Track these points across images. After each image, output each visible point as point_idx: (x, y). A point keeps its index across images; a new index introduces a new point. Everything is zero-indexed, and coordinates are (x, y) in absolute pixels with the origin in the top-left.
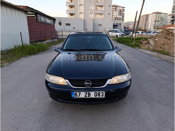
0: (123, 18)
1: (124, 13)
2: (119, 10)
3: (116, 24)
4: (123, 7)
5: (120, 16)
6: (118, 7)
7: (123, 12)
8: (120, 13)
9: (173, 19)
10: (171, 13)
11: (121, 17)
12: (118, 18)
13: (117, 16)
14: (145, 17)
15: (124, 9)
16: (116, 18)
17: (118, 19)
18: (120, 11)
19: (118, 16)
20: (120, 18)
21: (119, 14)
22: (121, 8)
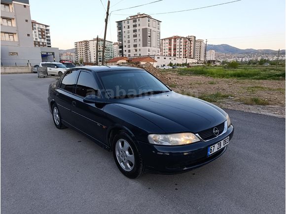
0: (50, 44)
1: (48, 35)
2: (40, 30)
3: (45, 53)
4: (46, 26)
5: (43, 40)
6: (37, 25)
7: (47, 33)
8: (42, 35)
9: (121, 49)
10: (117, 42)
11: (46, 41)
12: (39, 42)
13: (36, 39)
14: (83, 44)
15: (48, 28)
16: (37, 43)
17: (39, 45)
18: (42, 31)
19: (39, 40)
20: (43, 43)
21: (41, 37)
22: (41, 27)
